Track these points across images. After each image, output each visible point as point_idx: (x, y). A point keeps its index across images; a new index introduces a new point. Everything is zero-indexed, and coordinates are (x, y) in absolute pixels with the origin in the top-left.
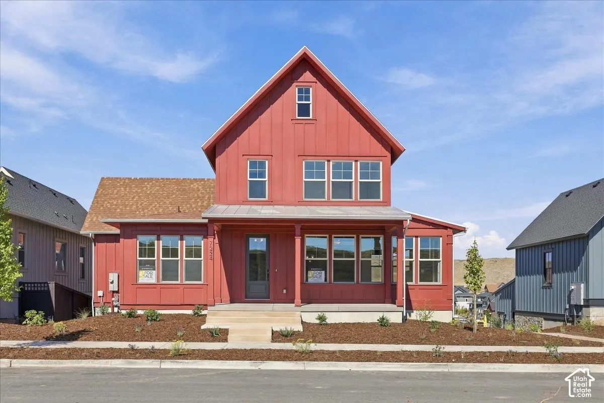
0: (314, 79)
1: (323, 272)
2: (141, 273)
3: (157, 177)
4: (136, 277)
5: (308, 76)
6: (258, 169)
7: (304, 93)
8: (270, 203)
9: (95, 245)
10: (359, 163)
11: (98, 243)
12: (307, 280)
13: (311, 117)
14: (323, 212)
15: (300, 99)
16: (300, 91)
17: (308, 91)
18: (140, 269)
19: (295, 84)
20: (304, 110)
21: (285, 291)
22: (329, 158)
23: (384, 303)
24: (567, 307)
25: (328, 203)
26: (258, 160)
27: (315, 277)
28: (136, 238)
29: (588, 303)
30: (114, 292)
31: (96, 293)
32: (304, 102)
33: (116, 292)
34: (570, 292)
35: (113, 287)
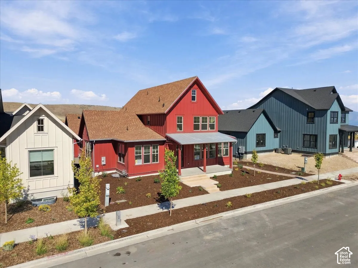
1: (199, 155)
2: (136, 161)
4: (134, 162)
5: (196, 86)
6: (180, 120)
8: (183, 132)
9: (95, 145)
10: (209, 117)
12: (194, 159)
13: (195, 101)
16: (193, 91)
17: (195, 92)
18: (136, 159)
19: (191, 89)
20: (194, 98)
21: (188, 164)
22: (201, 116)
23: (216, 164)
24: (237, 153)
25: (200, 132)
26: (180, 116)
27: (197, 158)
28: (134, 147)
29: (246, 153)
30: (103, 165)
31: (95, 166)
32: (194, 95)
33: (105, 165)
34: (238, 149)
35: (104, 163)
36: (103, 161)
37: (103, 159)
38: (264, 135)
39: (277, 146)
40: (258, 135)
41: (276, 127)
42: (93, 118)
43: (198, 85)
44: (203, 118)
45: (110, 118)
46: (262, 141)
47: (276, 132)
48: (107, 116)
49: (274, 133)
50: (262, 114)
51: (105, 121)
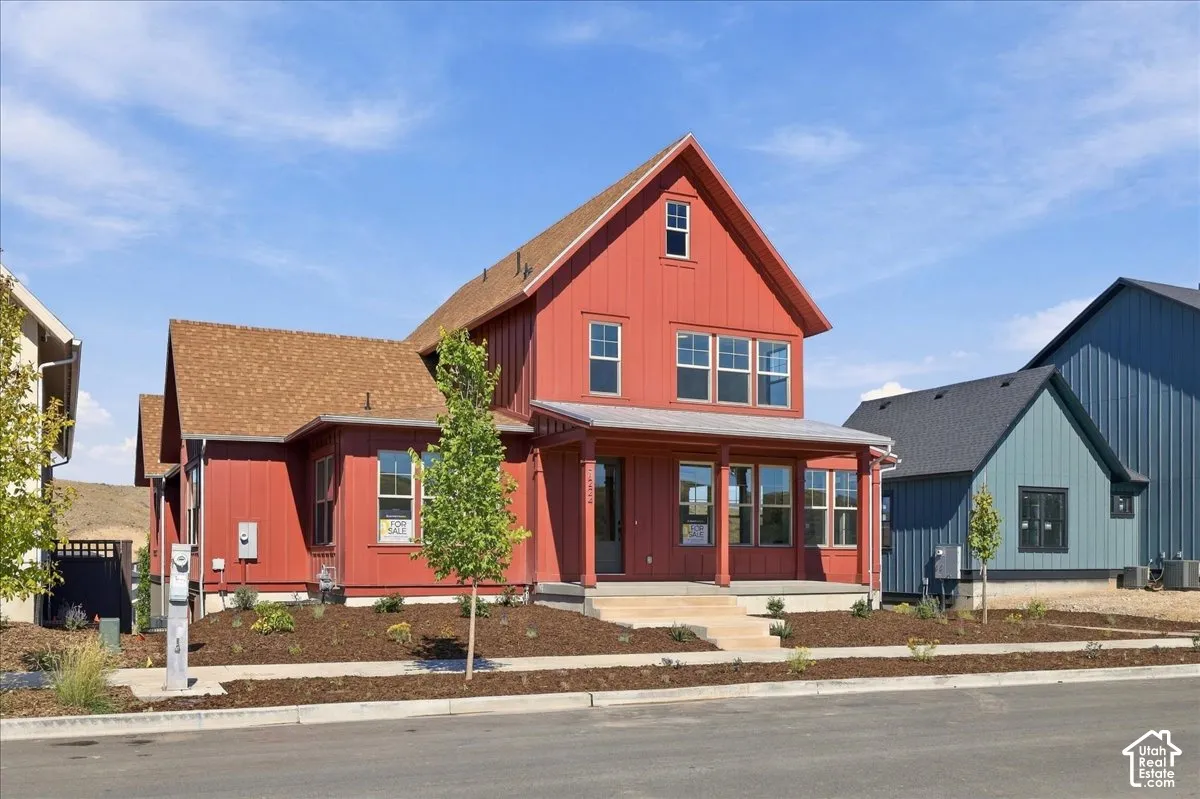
0: (694, 192)
1: (706, 527)
2: (385, 525)
3: (289, 329)
4: (374, 532)
5: (683, 185)
6: (605, 340)
7: (677, 213)
8: (627, 401)
9: (206, 463)
10: (758, 343)
11: (213, 459)
12: (681, 540)
13: (687, 257)
14: (745, 424)
15: (672, 223)
16: (672, 209)
17: (682, 212)
18: (383, 517)
19: (664, 196)
20: (676, 243)
21: (650, 560)
22: (715, 330)
23: (796, 579)
24: (926, 581)
25: (714, 409)
26: (606, 323)
27: (693, 535)
28: (376, 455)
29: (969, 576)
30: (248, 561)
31: (209, 564)
32: (677, 229)
33: (253, 561)
34: (933, 560)
35: (248, 551)
36: (245, 542)
37: (248, 530)
38: (1062, 493)
39: (1127, 555)
40: (1029, 498)
41: (1125, 467)
42: (215, 353)
43: (695, 182)
44: (725, 346)
45: (294, 359)
46: (1048, 526)
47: (1122, 486)
48: (277, 350)
49: (1113, 493)
50: (1046, 391)
51: (266, 368)
